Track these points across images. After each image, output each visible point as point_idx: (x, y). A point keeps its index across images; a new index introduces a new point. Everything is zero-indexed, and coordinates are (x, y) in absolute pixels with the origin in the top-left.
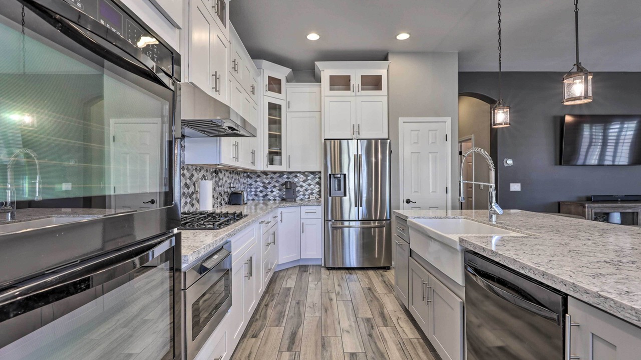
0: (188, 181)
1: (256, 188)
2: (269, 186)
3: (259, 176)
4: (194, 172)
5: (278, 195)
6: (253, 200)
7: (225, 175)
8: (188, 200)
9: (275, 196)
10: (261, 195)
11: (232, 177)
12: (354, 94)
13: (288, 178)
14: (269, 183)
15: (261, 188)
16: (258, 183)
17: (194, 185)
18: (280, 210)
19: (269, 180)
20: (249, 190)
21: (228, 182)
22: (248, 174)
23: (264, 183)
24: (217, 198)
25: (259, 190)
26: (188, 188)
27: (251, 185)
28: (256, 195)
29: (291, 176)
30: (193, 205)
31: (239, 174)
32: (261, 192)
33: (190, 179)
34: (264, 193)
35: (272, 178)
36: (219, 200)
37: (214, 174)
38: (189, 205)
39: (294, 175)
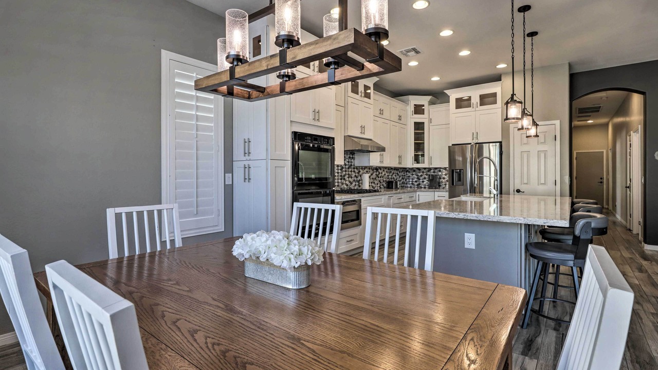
0: (357, 174)
1: (413, 179)
2: (421, 178)
3: (414, 171)
4: (361, 170)
5: (427, 184)
6: (411, 187)
7: (384, 170)
8: (357, 184)
9: (425, 185)
10: (416, 184)
11: (391, 172)
12: (474, 109)
13: (434, 172)
14: (421, 176)
15: (416, 179)
16: (414, 176)
17: (361, 176)
18: (418, 193)
19: (421, 173)
20: (408, 180)
21: (387, 175)
22: (405, 170)
23: (417, 175)
24: (377, 184)
25: (414, 180)
26: (357, 178)
27: (409, 177)
28: (412, 184)
29: (436, 171)
30: (360, 186)
31: (398, 170)
32: (416, 182)
33: (358, 173)
34: (418, 183)
35: (423, 172)
36: (379, 185)
37: (375, 171)
38: (357, 186)
39: (438, 170)
